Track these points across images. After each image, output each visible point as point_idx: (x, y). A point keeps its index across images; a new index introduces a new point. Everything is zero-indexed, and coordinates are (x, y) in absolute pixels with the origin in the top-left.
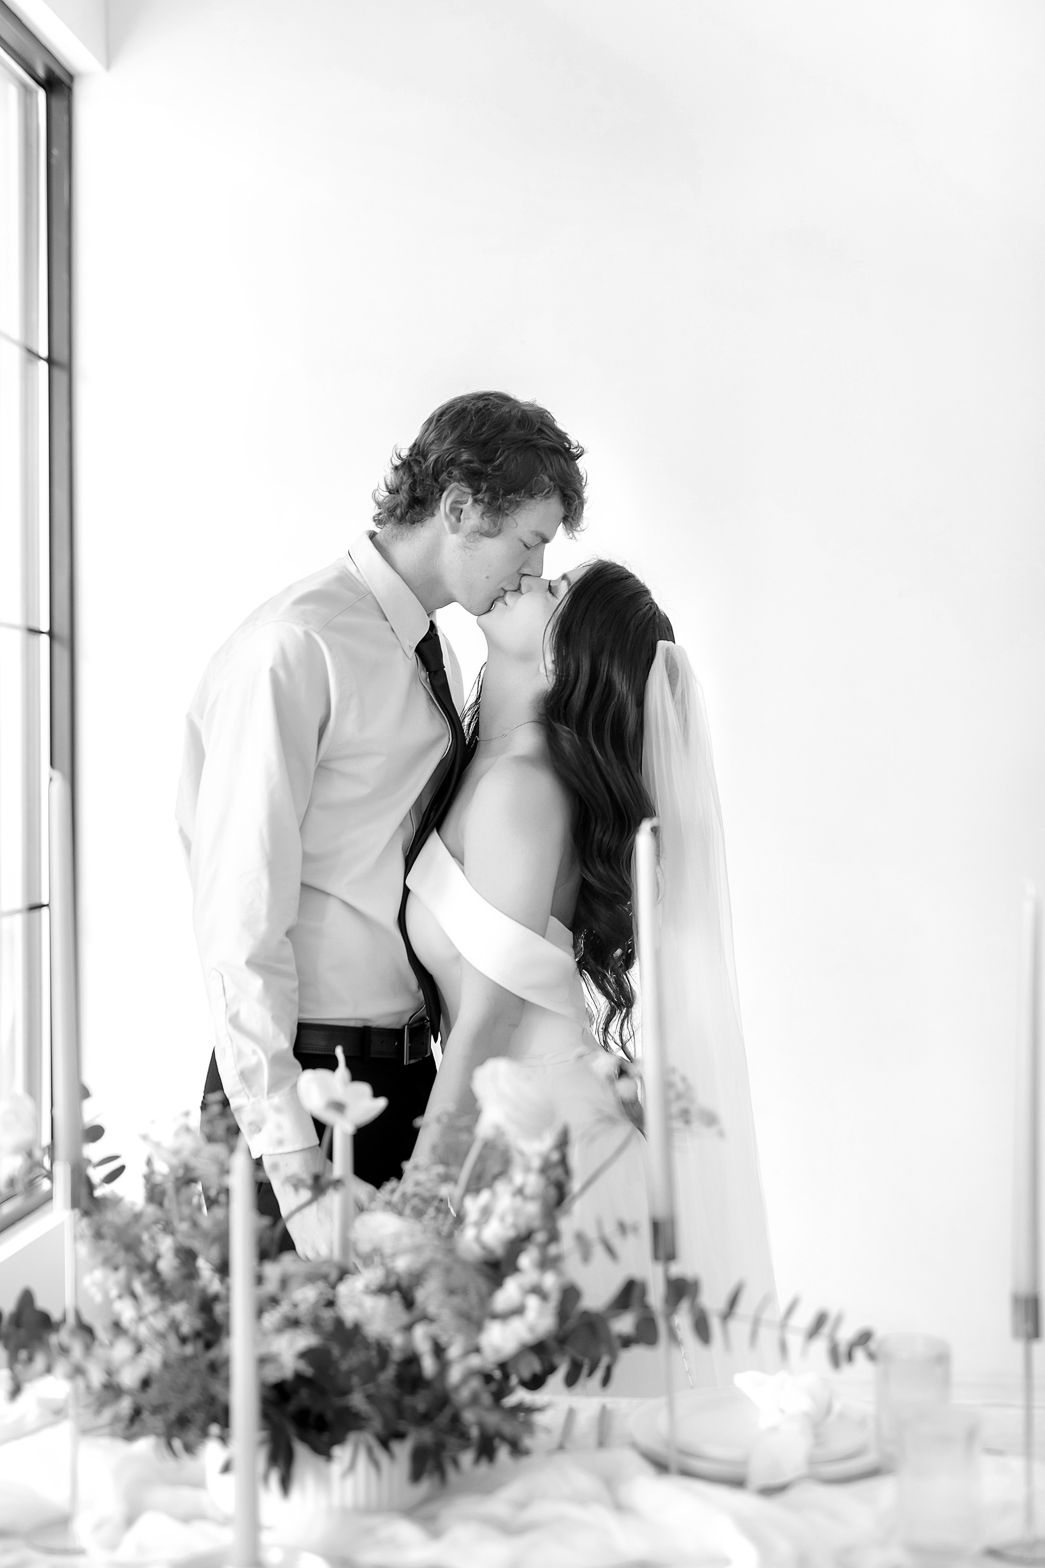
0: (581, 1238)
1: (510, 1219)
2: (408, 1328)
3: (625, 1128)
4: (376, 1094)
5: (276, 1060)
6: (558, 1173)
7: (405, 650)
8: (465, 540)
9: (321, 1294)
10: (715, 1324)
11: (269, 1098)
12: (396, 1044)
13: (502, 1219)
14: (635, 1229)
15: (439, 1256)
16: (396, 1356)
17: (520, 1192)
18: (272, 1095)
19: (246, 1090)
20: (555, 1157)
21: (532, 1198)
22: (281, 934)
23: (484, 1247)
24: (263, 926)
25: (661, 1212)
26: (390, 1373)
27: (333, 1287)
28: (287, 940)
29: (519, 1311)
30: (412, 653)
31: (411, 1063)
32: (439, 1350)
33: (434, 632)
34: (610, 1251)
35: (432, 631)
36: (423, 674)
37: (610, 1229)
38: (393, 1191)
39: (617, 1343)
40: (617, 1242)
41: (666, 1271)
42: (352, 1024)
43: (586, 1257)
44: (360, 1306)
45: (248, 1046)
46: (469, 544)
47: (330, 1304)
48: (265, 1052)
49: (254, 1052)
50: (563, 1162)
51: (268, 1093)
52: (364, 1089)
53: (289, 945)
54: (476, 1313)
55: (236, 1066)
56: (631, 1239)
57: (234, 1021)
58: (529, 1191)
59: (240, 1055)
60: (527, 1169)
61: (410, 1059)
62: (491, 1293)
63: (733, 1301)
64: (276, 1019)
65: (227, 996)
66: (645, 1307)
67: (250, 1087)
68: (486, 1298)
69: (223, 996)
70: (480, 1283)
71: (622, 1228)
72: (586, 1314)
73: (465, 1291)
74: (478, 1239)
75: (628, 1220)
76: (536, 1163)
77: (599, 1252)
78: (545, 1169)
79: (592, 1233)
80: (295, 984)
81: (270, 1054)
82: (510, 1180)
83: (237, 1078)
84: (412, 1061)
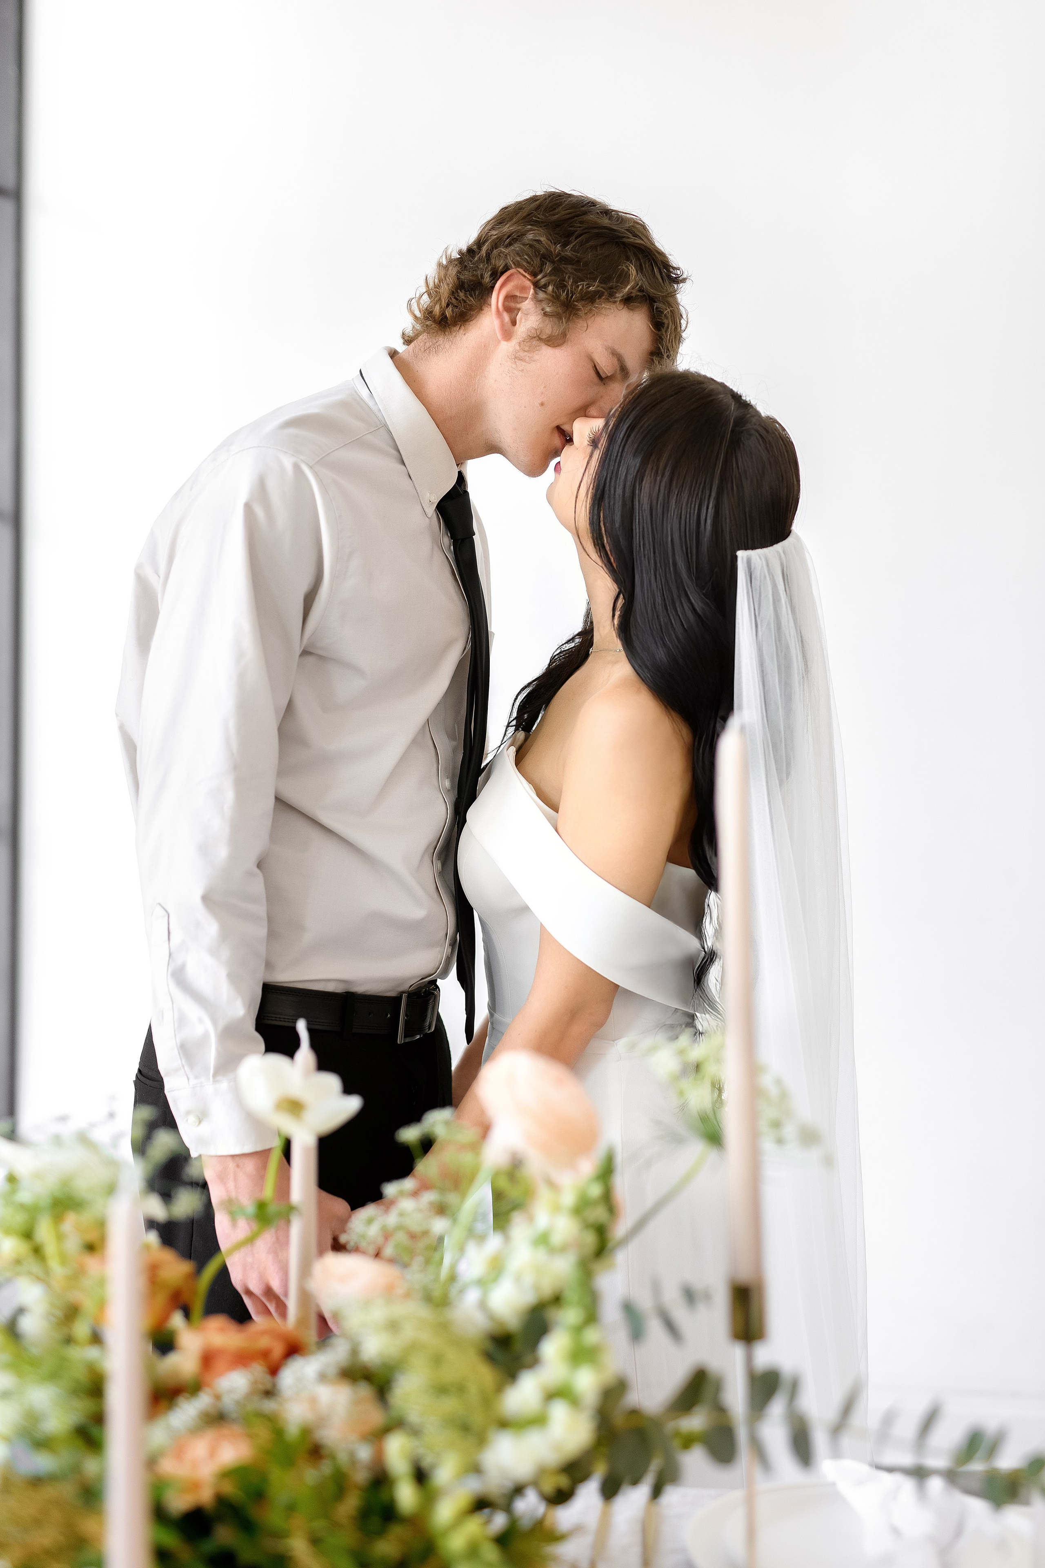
0: (630, 1310)
1: (529, 1279)
2: (379, 1435)
3: (697, 1148)
4: (348, 1090)
5: (228, 1033)
6: (599, 1214)
7: (423, 505)
8: (518, 348)
9: (255, 1382)
10: (820, 1440)
11: (215, 1082)
12: (389, 1016)
13: (518, 1279)
14: (707, 1297)
15: (425, 1337)
16: (361, 1477)
17: (542, 1240)
18: (219, 1078)
19: (186, 1068)
20: (596, 1191)
21: (563, 1249)
22: (251, 864)
23: (491, 1317)
24: (222, 852)
25: (745, 1275)
26: (351, 1504)
27: (274, 1371)
28: (257, 871)
29: (538, 1421)
30: (431, 510)
31: (406, 1041)
32: (421, 1476)
33: (462, 487)
34: (672, 1328)
35: (460, 486)
36: (447, 541)
37: (672, 1297)
38: (370, 1221)
39: (676, 1443)
40: (680, 1314)
41: (749, 1359)
42: (330, 988)
43: (637, 1332)
44: (313, 1401)
45: (193, 1011)
46: (522, 354)
47: (270, 1393)
48: (215, 1022)
49: (200, 1020)
50: (608, 1199)
51: (215, 1075)
52: (332, 1082)
53: (260, 878)
54: (477, 1419)
55: (175, 1036)
56: (702, 1310)
57: (179, 977)
58: (557, 1238)
59: (181, 1021)
60: (556, 1209)
61: (405, 1037)
62: (500, 1389)
63: (848, 1408)
64: (232, 977)
65: (171, 942)
66: (720, 1410)
67: (191, 1065)
68: (489, 1400)
69: (167, 942)
70: (485, 1374)
71: (690, 1296)
72: (634, 1412)
73: (460, 1389)
74: (483, 1305)
75: (698, 1283)
76: (569, 1198)
77: (655, 1328)
78: (581, 1208)
79: (645, 1302)
80: (263, 932)
81: (221, 1024)
82: (531, 1219)
83: (176, 1051)
84: (408, 1040)
